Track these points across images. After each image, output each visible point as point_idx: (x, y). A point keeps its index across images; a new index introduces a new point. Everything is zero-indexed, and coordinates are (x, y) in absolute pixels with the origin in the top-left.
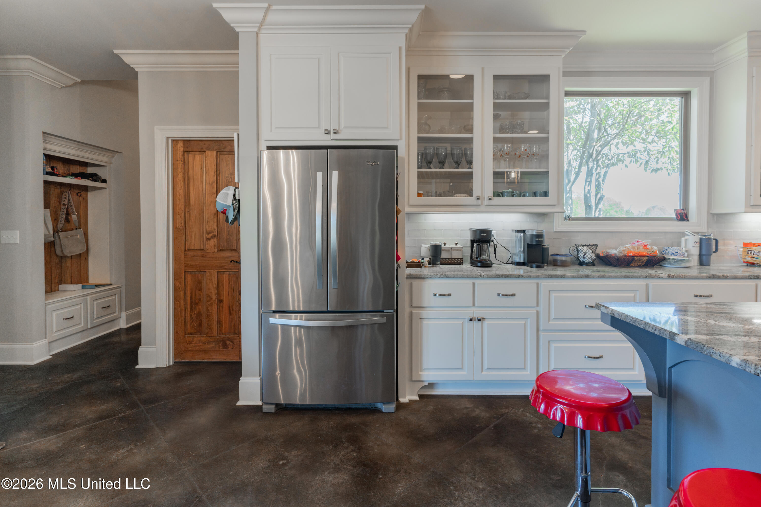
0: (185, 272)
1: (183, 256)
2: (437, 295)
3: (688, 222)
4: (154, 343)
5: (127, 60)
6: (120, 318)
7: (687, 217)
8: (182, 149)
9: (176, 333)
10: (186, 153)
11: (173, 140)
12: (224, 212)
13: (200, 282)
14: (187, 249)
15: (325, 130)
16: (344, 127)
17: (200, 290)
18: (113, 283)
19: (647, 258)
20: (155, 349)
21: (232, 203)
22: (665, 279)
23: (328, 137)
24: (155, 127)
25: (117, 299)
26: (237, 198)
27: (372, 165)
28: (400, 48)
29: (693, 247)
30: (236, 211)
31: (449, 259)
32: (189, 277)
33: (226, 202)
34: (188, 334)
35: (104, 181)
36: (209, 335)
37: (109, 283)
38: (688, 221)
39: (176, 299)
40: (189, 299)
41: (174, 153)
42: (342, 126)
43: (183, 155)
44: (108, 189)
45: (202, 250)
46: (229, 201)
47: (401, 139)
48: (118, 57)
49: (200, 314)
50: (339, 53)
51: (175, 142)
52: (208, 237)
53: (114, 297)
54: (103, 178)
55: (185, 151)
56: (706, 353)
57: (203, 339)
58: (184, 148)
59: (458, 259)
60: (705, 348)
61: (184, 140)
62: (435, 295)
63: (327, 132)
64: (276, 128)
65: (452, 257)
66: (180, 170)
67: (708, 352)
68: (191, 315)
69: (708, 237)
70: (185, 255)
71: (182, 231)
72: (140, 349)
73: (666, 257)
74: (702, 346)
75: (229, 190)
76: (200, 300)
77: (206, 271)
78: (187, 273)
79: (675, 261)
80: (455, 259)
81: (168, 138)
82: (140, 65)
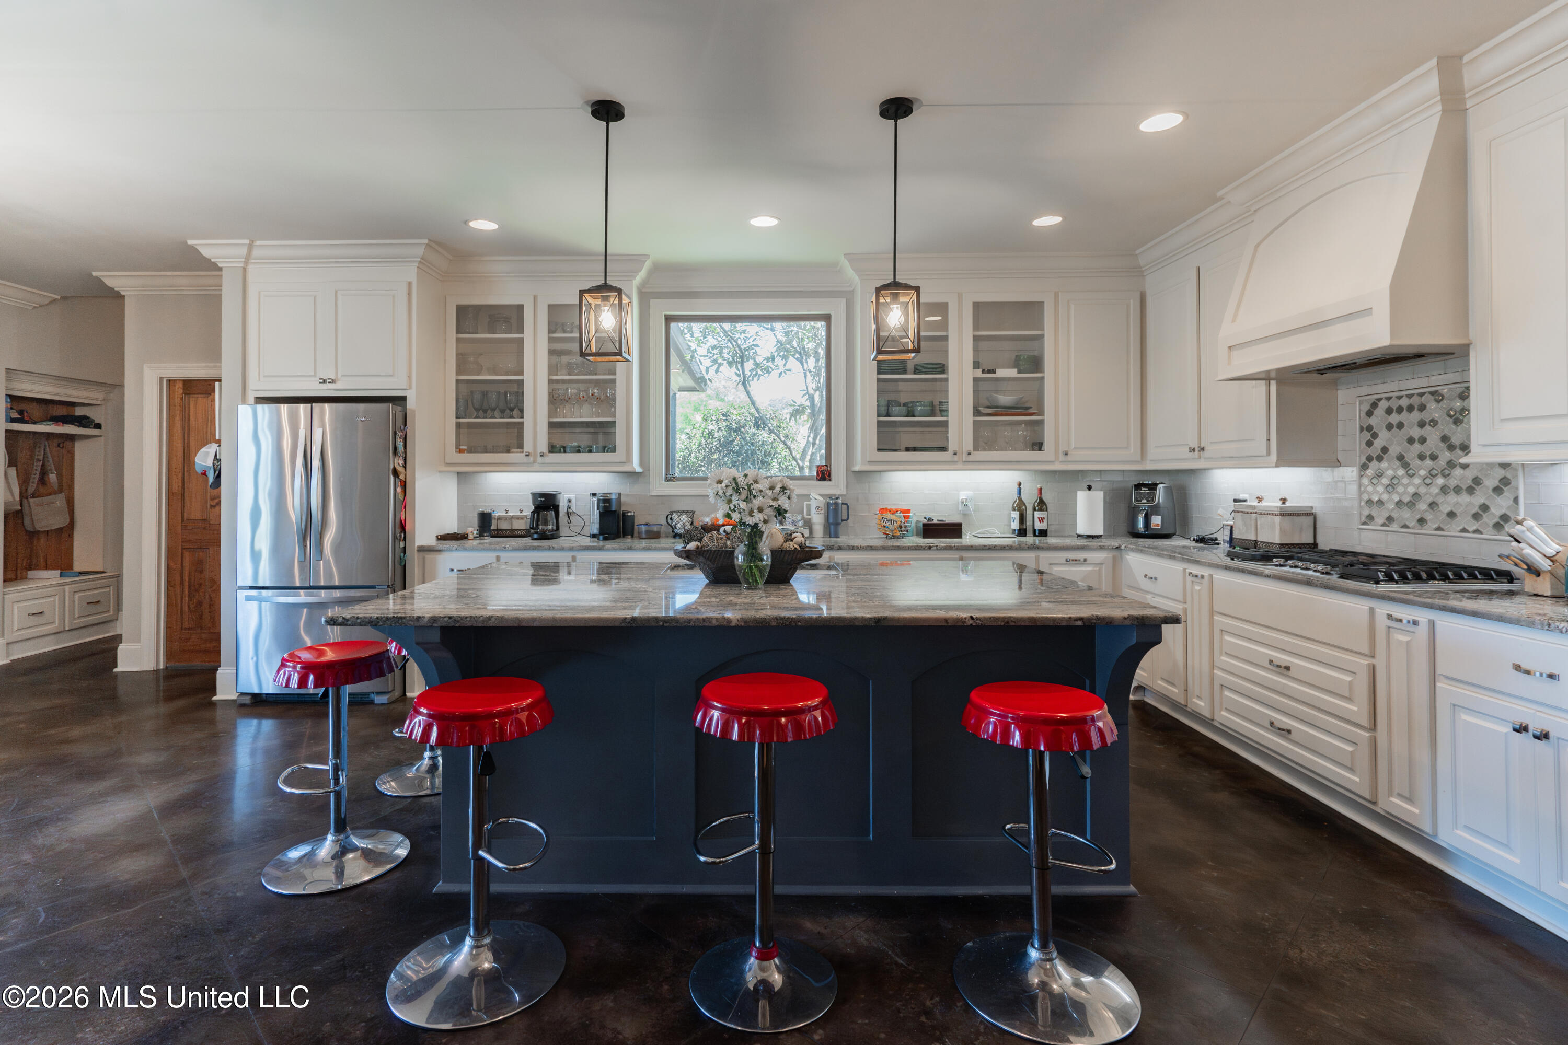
0: (183, 549)
1: (180, 527)
2: (455, 570)
3: (829, 482)
4: (137, 639)
5: (109, 283)
6: (117, 619)
7: (829, 476)
8: (181, 391)
9: (168, 627)
10: (186, 396)
11: (170, 380)
12: (204, 474)
13: (200, 562)
14: (185, 520)
15: (320, 379)
16: (342, 376)
17: (201, 572)
18: (106, 570)
20: (139, 647)
21: (213, 463)
23: (324, 386)
24: (145, 366)
25: (111, 592)
26: (218, 457)
27: (362, 421)
28: (410, 284)
29: (815, 514)
30: (217, 472)
31: (508, 530)
32: (187, 554)
33: (206, 463)
34: (186, 629)
35: (98, 426)
36: (211, 631)
37: (102, 570)
38: (830, 480)
39: (170, 584)
40: (186, 584)
41: (171, 396)
42: (339, 376)
43: (182, 399)
44: (102, 438)
45: (204, 520)
46: (210, 462)
47: (410, 388)
48: (98, 280)
49: (200, 603)
50: (336, 292)
51: (171, 382)
52: (212, 504)
53: (107, 590)
54: (96, 422)
55: (185, 394)
57: (204, 636)
58: (184, 389)
59: (520, 530)
61: (183, 380)
62: (452, 570)
63: (322, 381)
64: (265, 376)
65: (513, 528)
66: (177, 418)
68: (189, 605)
69: (835, 501)
70: (183, 527)
71: (180, 497)
72: (119, 647)
75: (210, 448)
76: (200, 584)
77: (209, 548)
78: (184, 551)
80: (516, 530)
81: (161, 379)
82: (126, 287)
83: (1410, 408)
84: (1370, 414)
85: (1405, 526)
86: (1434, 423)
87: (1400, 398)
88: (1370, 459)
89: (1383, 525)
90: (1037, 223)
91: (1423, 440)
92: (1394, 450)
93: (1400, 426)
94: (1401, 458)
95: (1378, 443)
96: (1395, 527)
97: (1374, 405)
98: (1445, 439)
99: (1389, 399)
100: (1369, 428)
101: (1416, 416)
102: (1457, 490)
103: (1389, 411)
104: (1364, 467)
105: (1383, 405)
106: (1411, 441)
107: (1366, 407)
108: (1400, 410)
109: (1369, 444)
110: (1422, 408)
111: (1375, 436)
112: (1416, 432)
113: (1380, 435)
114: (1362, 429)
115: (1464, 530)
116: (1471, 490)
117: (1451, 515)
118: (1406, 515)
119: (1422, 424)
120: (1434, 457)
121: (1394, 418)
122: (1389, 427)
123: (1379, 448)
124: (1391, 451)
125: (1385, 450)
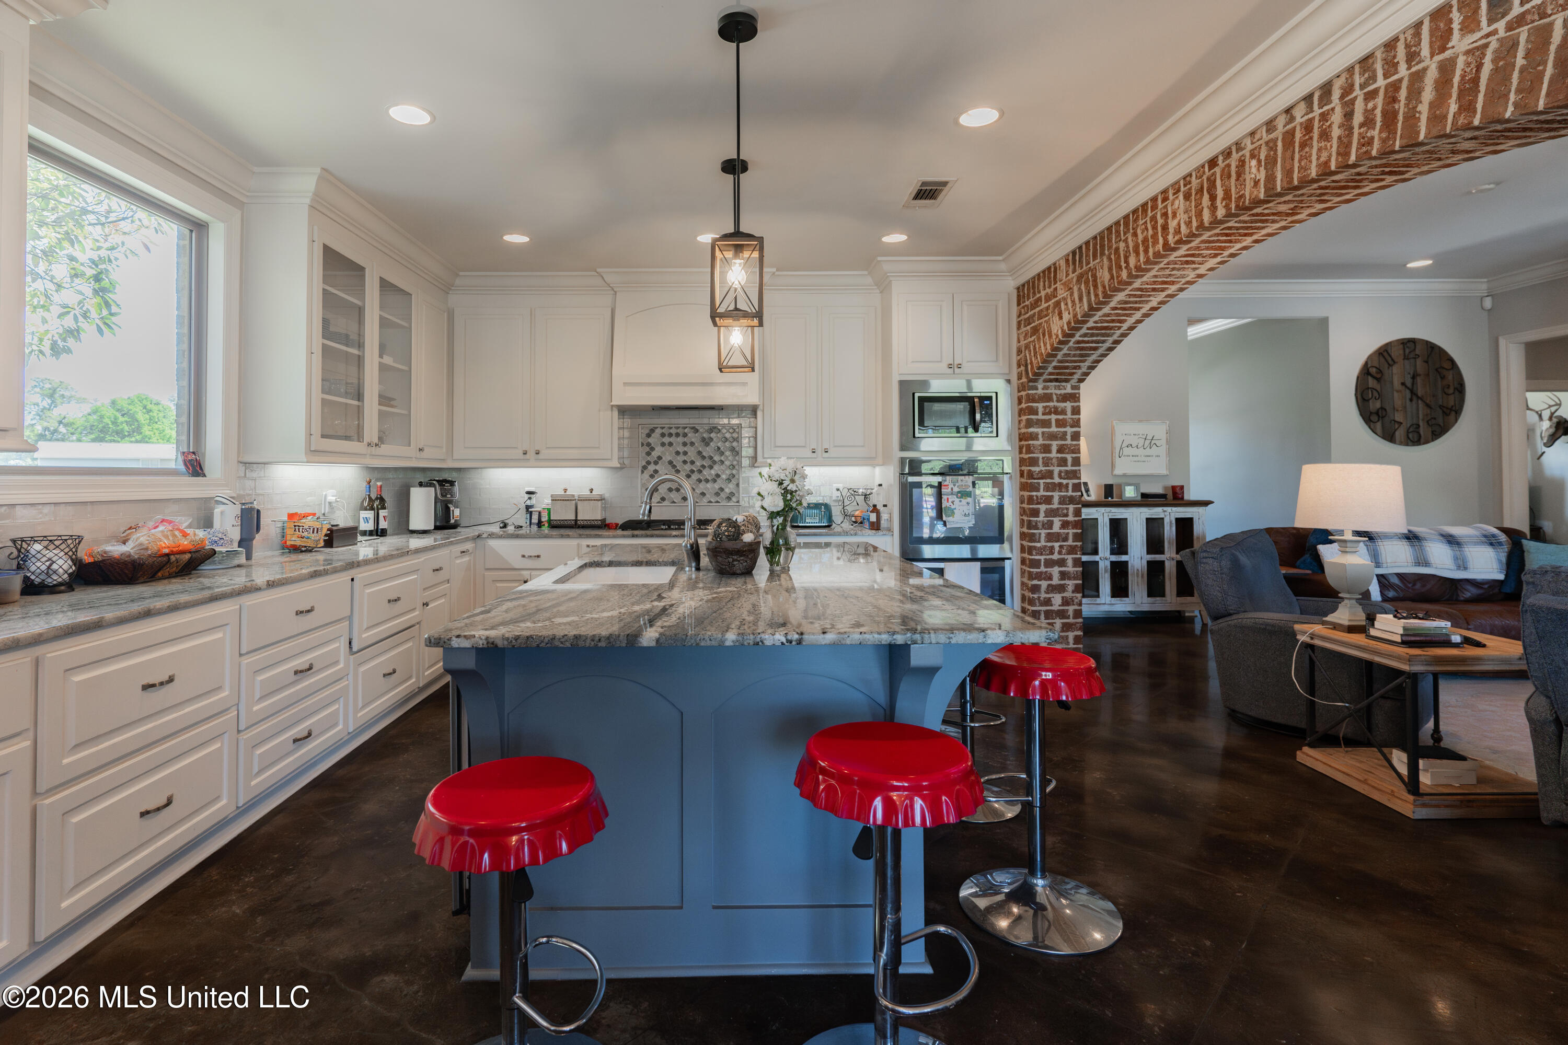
3: (204, 478)
7: (201, 468)
19: (189, 555)
22: (264, 589)
29: (233, 526)
38: (205, 476)
56: (690, 644)
60: (688, 637)
67: (693, 641)
69: (250, 505)
73: (217, 550)
74: (684, 637)
79: (223, 557)
83: (677, 435)
84: (649, 435)
85: (674, 502)
86: (692, 444)
87: (671, 428)
88: (649, 463)
89: (658, 503)
90: (507, 238)
91: (685, 453)
92: (667, 457)
93: (671, 444)
94: (670, 463)
95: (655, 454)
96: (666, 503)
97: (652, 431)
98: (700, 453)
99: (663, 428)
100: (649, 444)
101: (681, 439)
102: (707, 481)
103: (663, 435)
104: (645, 468)
105: (658, 431)
106: (678, 453)
107: (647, 431)
108: (670, 435)
109: (648, 454)
110: (685, 435)
111: (653, 449)
112: (681, 449)
113: (656, 449)
114: (643, 445)
115: (710, 502)
116: (714, 481)
117: (703, 494)
118: (673, 495)
119: (685, 444)
120: (692, 462)
121: (666, 440)
122: (663, 444)
123: (656, 457)
124: (664, 458)
125: (660, 458)
